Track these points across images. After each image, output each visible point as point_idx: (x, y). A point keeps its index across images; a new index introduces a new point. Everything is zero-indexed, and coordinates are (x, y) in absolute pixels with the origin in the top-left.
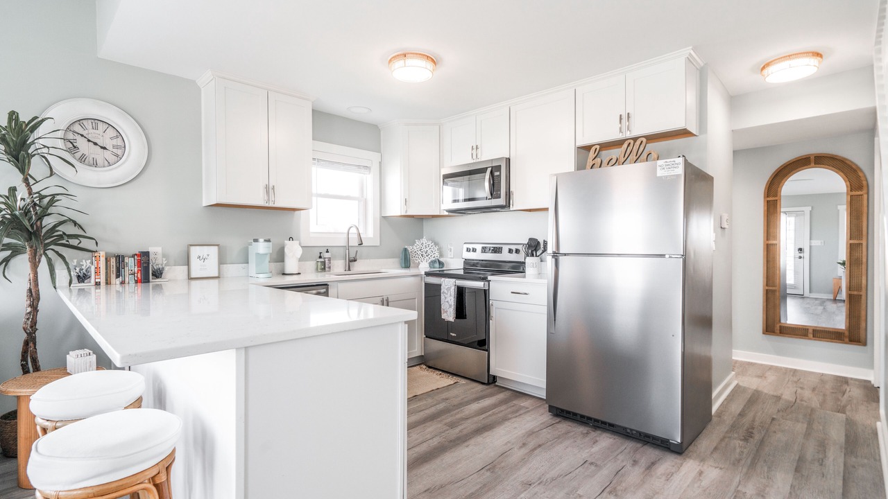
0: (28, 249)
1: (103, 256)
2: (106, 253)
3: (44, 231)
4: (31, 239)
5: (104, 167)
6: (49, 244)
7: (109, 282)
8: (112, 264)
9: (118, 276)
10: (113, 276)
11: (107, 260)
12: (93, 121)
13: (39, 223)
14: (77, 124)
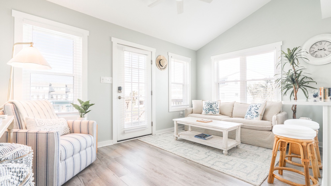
0: (293, 87)
1: (323, 88)
2: (324, 88)
3: (299, 82)
4: (294, 84)
5: (325, 57)
6: (301, 85)
7: (325, 98)
8: (326, 91)
9: (329, 96)
10: (327, 95)
11: (324, 90)
12: (320, 42)
13: (296, 79)
14: (314, 45)
